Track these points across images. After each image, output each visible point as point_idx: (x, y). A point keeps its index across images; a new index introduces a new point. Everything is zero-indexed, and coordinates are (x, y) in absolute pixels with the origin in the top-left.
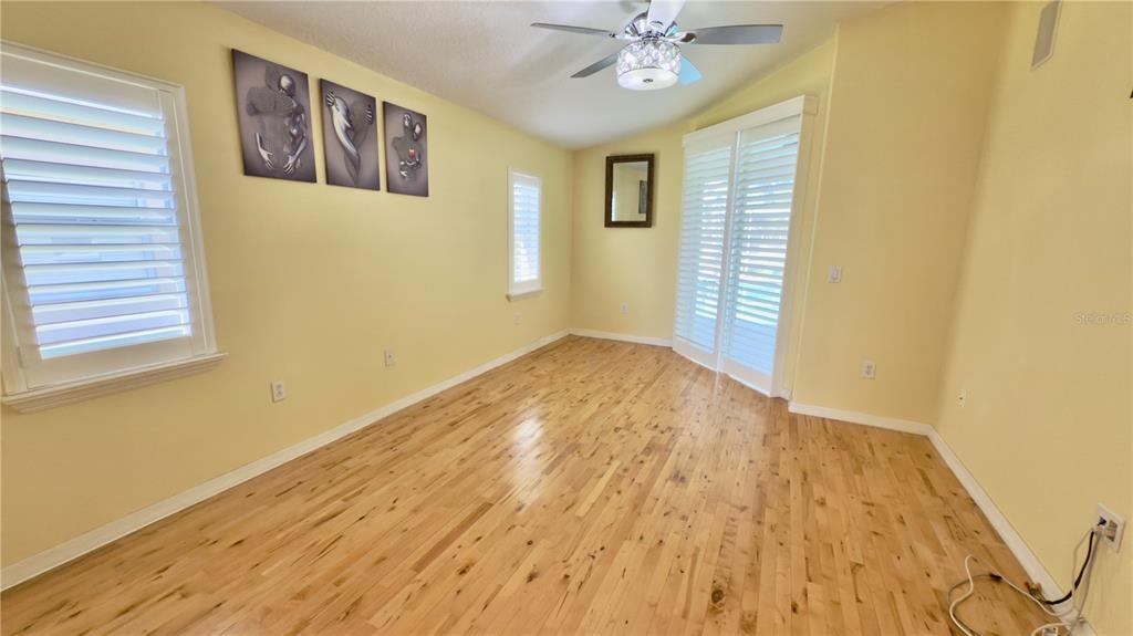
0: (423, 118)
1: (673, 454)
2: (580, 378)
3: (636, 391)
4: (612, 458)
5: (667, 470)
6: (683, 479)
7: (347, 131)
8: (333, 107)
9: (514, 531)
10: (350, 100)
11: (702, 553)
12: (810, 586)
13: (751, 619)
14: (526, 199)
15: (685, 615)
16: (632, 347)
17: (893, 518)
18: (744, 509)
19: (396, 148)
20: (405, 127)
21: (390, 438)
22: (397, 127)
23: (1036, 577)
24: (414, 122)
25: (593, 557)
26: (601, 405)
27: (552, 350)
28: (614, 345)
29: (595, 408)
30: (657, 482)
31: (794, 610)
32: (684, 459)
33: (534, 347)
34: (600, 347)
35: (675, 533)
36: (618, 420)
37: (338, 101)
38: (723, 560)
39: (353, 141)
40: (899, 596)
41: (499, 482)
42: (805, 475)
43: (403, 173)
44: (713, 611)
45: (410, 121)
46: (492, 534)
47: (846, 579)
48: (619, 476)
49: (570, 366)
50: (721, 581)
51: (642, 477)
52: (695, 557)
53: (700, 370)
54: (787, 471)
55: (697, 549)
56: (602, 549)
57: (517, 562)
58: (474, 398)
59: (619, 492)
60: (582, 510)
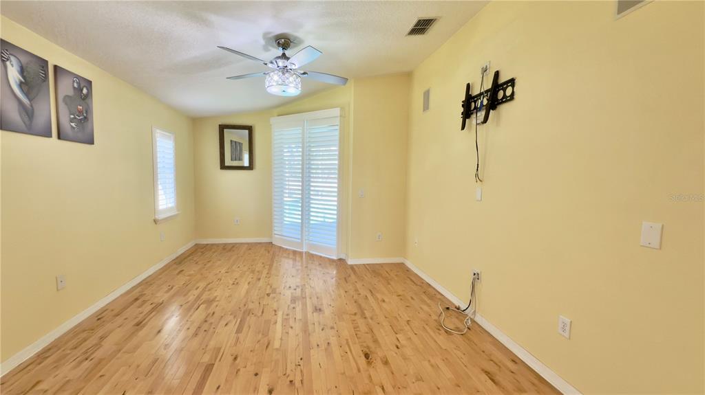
0: (90, 83)
1: (308, 299)
2: (223, 271)
3: (265, 272)
4: (275, 311)
5: (310, 309)
6: (320, 310)
7: (21, 85)
8: (8, 63)
9: (241, 373)
10: (24, 59)
11: (349, 340)
12: (398, 336)
13: (385, 360)
14: (165, 148)
15: (359, 370)
16: (246, 246)
17: (410, 299)
18: (355, 314)
19: (66, 104)
20: (74, 88)
21: (79, 352)
22: (66, 87)
23: (457, 303)
24: (82, 86)
25: (299, 365)
26: (249, 283)
27: (189, 256)
28: (233, 247)
29: (246, 286)
30: (309, 316)
31: (398, 348)
32: (315, 299)
33: (174, 256)
34: (224, 249)
35: (333, 336)
36: (266, 289)
37: (12, 58)
38: (360, 340)
39: (27, 94)
40: (426, 327)
41: (207, 349)
42: (371, 291)
43: (73, 124)
44: (369, 363)
45: (79, 84)
46: (226, 381)
47: (407, 328)
48: (286, 319)
49: (209, 264)
50: (365, 349)
51: (299, 316)
52: (347, 343)
53: (295, 252)
54: (363, 292)
55: (347, 340)
56: (301, 359)
57: (256, 388)
58: (144, 302)
59: (292, 327)
60: (277, 344)
